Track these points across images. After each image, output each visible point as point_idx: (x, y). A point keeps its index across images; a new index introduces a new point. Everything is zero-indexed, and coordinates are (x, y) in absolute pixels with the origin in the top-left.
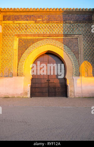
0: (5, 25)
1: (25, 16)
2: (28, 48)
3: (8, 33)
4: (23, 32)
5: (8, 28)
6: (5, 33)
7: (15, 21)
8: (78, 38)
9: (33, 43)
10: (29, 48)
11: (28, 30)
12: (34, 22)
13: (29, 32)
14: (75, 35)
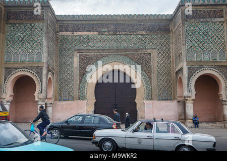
0: (63, 37)
1: (87, 25)
3: (66, 47)
4: (85, 46)
5: (66, 41)
7: (74, 33)
8: (151, 53)
9: (97, 60)
12: (97, 33)
13: (91, 46)
14: (147, 49)
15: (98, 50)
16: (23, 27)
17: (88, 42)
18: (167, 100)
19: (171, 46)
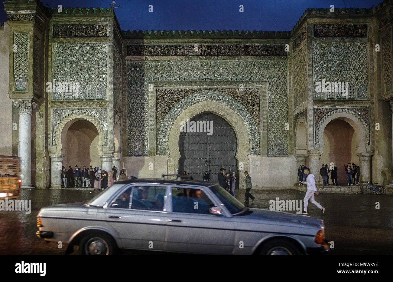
0: (132, 63)
1: (167, 46)
2: (173, 106)
3: (138, 78)
4: (164, 77)
5: (138, 69)
6: (132, 77)
7: (149, 57)
8: (260, 87)
9: (182, 97)
10: (176, 106)
11: (173, 73)
12: (183, 57)
13: (174, 76)
14: (254, 82)
15: (184, 83)
16: (77, 48)
17: (169, 71)
18: (281, 155)
19: (288, 78)
